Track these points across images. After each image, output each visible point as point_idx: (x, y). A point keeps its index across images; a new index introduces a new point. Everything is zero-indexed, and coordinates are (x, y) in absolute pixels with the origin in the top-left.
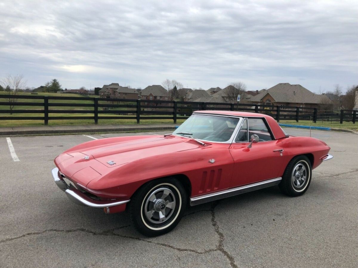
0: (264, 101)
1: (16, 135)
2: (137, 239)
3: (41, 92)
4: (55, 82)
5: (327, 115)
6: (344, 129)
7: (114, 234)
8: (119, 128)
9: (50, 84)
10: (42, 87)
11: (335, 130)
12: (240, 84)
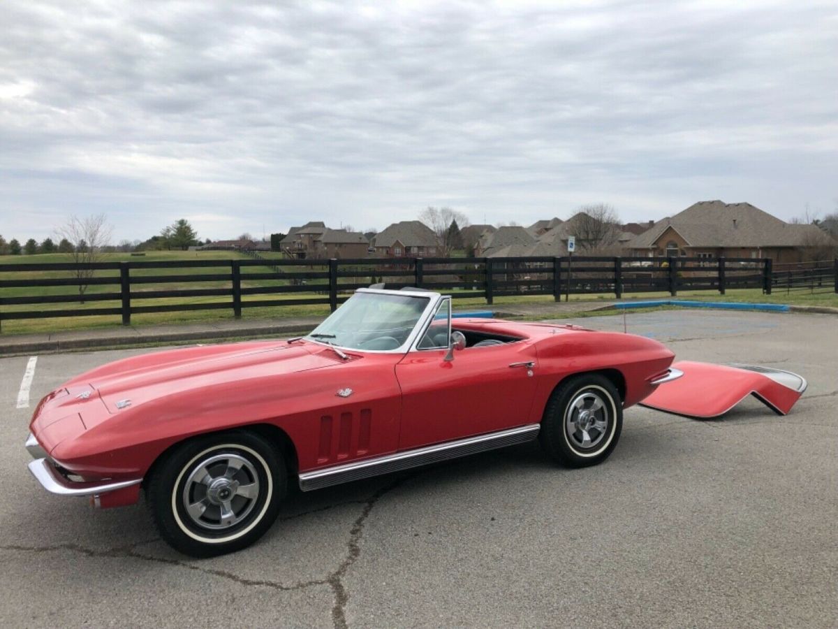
0: (662, 245)
1: (53, 351)
2: (171, 562)
3: (152, 250)
4: (184, 227)
5: (820, 272)
6: (825, 307)
7: (131, 555)
8: (282, 326)
9: (172, 232)
10: (155, 239)
11: (800, 310)
12: (602, 207)
